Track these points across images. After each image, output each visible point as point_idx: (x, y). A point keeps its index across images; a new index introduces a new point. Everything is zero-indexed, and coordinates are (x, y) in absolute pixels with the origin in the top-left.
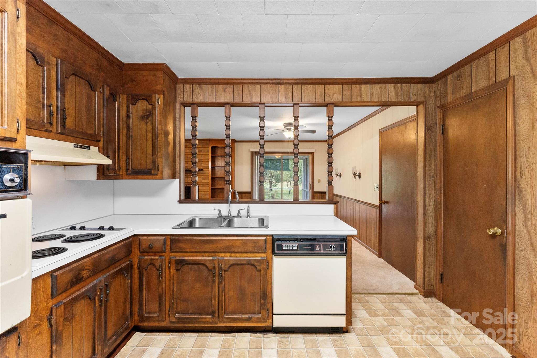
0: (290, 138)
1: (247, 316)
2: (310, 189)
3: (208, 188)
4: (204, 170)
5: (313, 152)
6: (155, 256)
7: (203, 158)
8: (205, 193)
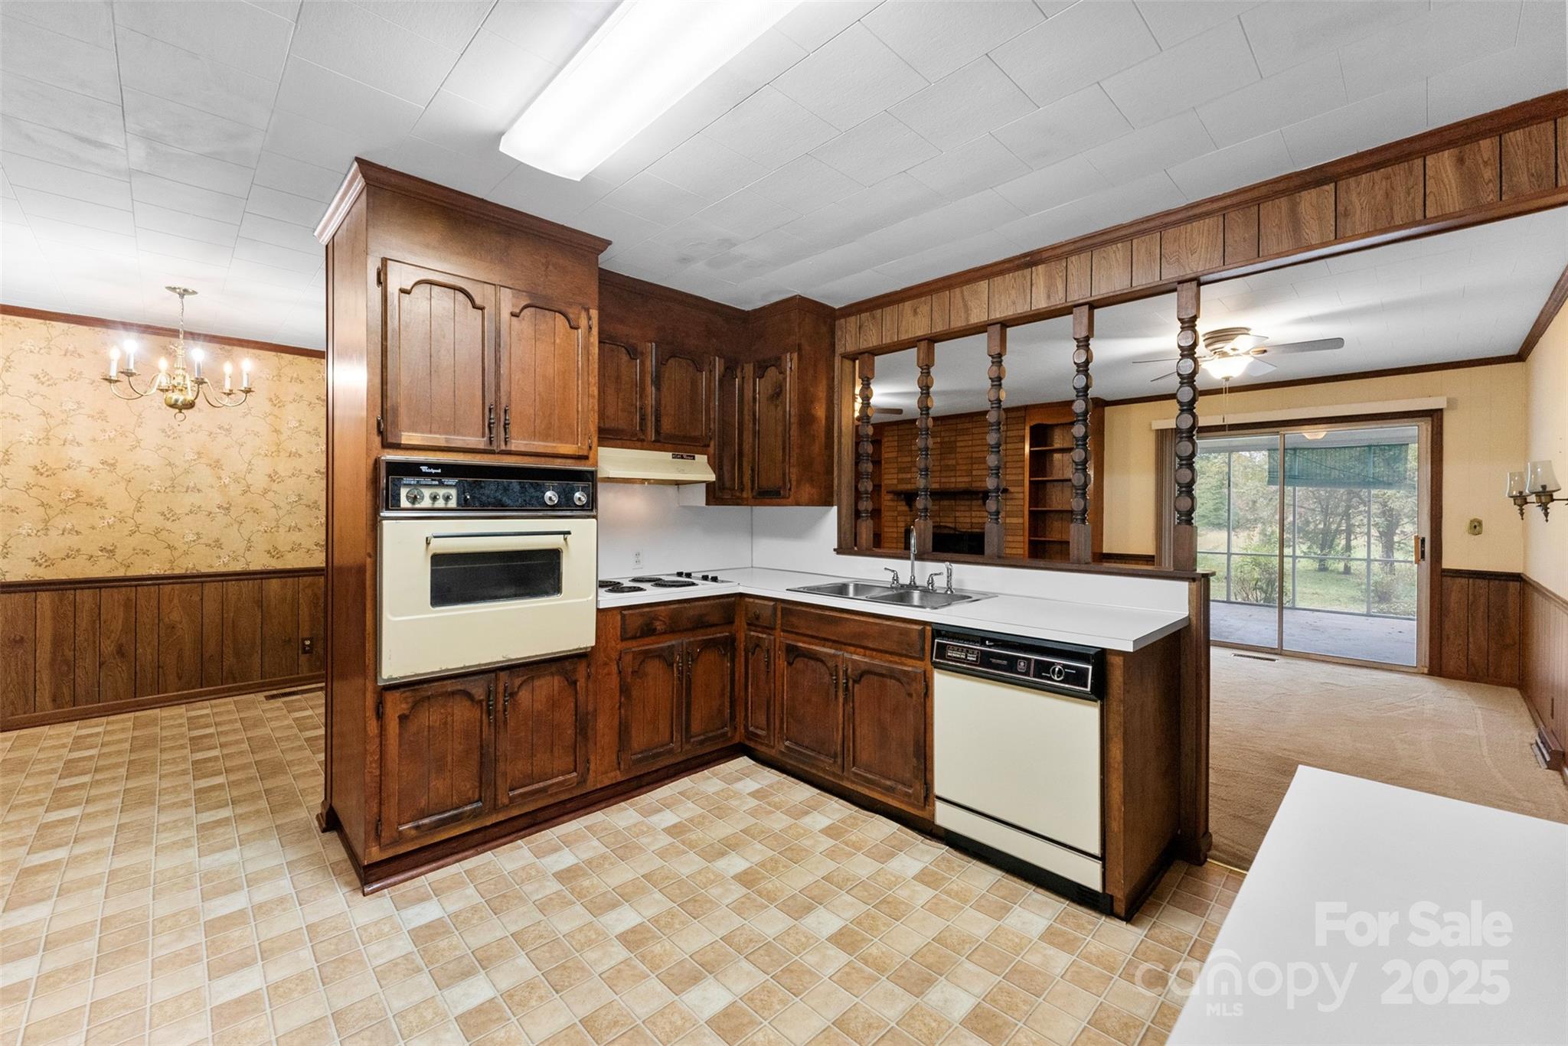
0: (1227, 379)
1: (888, 783)
2: (1423, 556)
3: (1021, 539)
4: (1012, 489)
5: (1441, 410)
6: (762, 633)
7: (1009, 459)
8: (1014, 551)
